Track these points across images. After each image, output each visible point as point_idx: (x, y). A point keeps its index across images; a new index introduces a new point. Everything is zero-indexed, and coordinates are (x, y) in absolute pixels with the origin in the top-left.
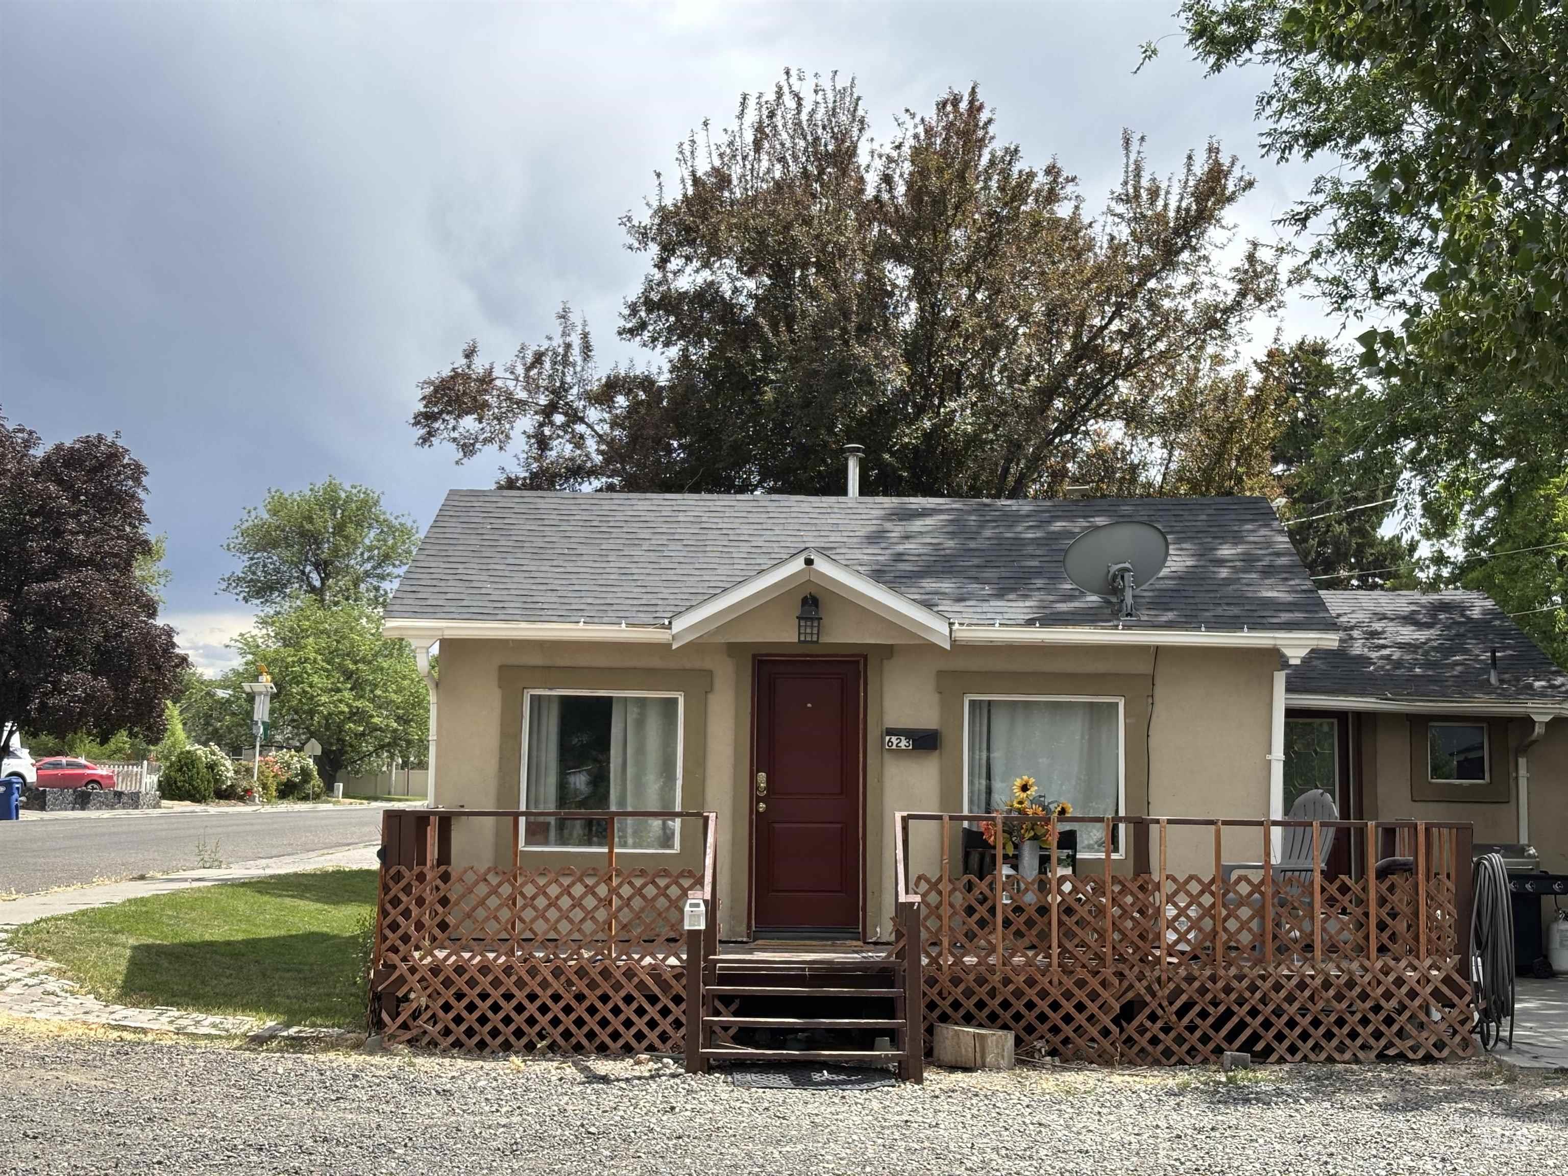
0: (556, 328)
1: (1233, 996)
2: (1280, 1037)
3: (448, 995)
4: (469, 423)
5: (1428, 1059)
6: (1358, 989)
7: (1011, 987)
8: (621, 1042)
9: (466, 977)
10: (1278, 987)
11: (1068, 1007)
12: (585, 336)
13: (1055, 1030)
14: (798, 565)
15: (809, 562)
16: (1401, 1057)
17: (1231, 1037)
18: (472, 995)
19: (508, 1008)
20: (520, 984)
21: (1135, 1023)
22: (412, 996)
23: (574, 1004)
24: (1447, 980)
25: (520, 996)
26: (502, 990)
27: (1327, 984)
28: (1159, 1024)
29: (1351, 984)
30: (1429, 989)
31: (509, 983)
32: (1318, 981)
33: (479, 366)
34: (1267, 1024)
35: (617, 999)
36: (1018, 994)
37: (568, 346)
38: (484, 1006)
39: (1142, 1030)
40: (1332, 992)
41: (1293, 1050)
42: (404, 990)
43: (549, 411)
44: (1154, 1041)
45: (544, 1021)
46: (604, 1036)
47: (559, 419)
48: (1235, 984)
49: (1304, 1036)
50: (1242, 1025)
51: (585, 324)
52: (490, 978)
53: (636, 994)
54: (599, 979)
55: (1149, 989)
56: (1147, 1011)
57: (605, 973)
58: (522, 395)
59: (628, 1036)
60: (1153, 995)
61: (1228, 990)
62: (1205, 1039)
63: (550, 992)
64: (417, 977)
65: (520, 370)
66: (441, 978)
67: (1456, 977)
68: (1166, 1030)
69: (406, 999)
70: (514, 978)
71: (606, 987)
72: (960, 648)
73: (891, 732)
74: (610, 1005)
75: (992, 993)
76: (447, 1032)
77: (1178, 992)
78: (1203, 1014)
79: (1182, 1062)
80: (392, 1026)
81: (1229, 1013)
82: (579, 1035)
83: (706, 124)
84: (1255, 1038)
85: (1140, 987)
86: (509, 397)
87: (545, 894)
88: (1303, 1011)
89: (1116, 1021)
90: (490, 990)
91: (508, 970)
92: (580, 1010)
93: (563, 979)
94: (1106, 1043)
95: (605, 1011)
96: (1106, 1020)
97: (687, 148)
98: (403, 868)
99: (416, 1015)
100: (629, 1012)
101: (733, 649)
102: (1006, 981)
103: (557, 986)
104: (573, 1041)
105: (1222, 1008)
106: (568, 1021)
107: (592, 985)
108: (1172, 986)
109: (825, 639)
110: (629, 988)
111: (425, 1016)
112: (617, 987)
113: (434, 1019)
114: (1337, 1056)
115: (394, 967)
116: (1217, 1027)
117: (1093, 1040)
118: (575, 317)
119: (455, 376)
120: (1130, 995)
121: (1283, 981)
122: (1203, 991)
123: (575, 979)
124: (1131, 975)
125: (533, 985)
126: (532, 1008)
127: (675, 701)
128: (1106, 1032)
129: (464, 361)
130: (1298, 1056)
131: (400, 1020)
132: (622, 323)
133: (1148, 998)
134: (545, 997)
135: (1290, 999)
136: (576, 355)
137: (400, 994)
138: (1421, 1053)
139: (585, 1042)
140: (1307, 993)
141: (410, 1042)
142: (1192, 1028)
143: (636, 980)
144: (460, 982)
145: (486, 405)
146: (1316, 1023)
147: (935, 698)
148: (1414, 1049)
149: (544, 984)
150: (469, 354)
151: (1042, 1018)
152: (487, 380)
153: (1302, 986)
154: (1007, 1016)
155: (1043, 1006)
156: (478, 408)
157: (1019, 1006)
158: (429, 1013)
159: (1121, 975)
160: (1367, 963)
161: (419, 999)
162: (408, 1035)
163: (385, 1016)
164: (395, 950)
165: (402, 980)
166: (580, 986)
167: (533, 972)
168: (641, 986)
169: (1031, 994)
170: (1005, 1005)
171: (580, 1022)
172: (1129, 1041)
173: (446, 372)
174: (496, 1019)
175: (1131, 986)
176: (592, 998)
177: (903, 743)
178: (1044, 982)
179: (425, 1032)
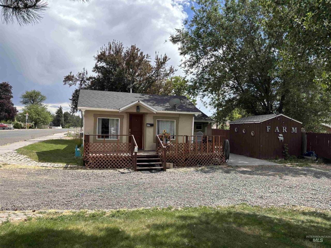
0: (83, 70)
1: (198, 158)
2: (203, 163)
3: (95, 161)
4: (71, 82)
5: (220, 165)
6: (212, 156)
7: (172, 157)
8: (120, 166)
9: (98, 158)
10: (203, 156)
11: (179, 160)
12: (87, 71)
13: (177, 163)
14: (137, 102)
15: (139, 101)
16: (217, 164)
17: (197, 163)
18: (99, 161)
19: (104, 162)
20: (106, 159)
21: (187, 161)
22: (90, 161)
23: (113, 161)
24: (222, 155)
25: (106, 161)
26: (103, 160)
27: (209, 156)
28: (189, 161)
29: (211, 156)
30: (220, 156)
31: (104, 159)
32: (208, 156)
33: (72, 75)
34: (202, 161)
35: (119, 160)
36: (172, 158)
37: (84, 73)
38: (100, 162)
39: (187, 162)
40: (209, 157)
41: (204, 164)
42: (89, 160)
43: (81, 81)
44: (189, 164)
45: (109, 164)
46: (117, 166)
47: (83, 82)
48: (198, 156)
49: (206, 162)
50: (199, 161)
51: (87, 70)
52: (101, 158)
53: (122, 160)
54: (117, 158)
55: (188, 157)
56: (188, 160)
57: (118, 157)
58: (78, 78)
59: (121, 166)
60: (189, 158)
61: (197, 157)
62: (195, 163)
63: (110, 160)
64: (90, 158)
65: (78, 75)
66: (94, 158)
67: (223, 154)
68: (190, 162)
69: (89, 161)
70: (105, 158)
71: (118, 159)
72: (157, 113)
73: (147, 124)
74: (118, 161)
75: (169, 158)
76: (95, 166)
77: (192, 157)
78: (194, 160)
79: (192, 166)
80: (87, 166)
81: (197, 160)
82: (114, 166)
83: (105, 45)
84: (200, 163)
85: (187, 157)
86: (76, 79)
87: (109, 146)
88: (206, 159)
89: (184, 161)
90: (101, 160)
91: (104, 157)
92: (114, 162)
93: (112, 158)
94: (183, 164)
95: (118, 162)
96: (183, 161)
97: (102, 48)
98: (88, 143)
99: (90, 164)
100: (121, 162)
101: (126, 113)
102: (171, 157)
103: (111, 159)
104: (113, 166)
105: (197, 159)
106: (112, 164)
107: (116, 159)
108: (191, 157)
109: (140, 112)
110: (121, 159)
111: (92, 164)
112: (120, 159)
113: (93, 164)
114: (209, 165)
115: (87, 157)
116: (196, 161)
117: (181, 164)
118: (85, 69)
119: (69, 76)
120: (186, 158)
121: (204, 156)
122: (194, 157)
123: (113, 158)
124: (186, 155)
125: (108, 159)
126: (107, 162)
127: (119, 119)
128: (183, 163)
129: (70, 74)
130: (205, 165)
131: (88, 164)
132: (92, 70)
133: (188, 158)
134: (109, 160)
135: (204, 158)
136: (85, 74)
137: (88, 161)
138: (219, 164)
139: (115, 167)
140: (206, 157)
141: (90, 168)
142: (193, 162)
143: (122, 158)
144: (97, 159)
145: (73, 80)
146: (207, 161)
147: (153, 120)
148: (218, 163)
149: (109, 159)
150: (71, 73)
151: (175, 161)
152: (73, 76)
153: (206, 156)
154: (171, 161)
155: (176, 160)
156: (72, 80)
157: (172, 160)
158: (92, 163)
159: (185, 155)
160: (213, 153)
161: (91, 161)
162: (89, 167)
163: (85, 164)
164: (87, 154)
165: (88, 159)
166: (114, 159)
167: (107, 157)
168: (123, 159)
169: (174, 158)
170: (171, 160)
171: (114, 164)
172: (186, 164)
173: (67, 75)
174: (102, 164)
175: (186, 157)
176: (116, 160)
177: (149, 125)
178: (176, 156)
179: (92, 166)
